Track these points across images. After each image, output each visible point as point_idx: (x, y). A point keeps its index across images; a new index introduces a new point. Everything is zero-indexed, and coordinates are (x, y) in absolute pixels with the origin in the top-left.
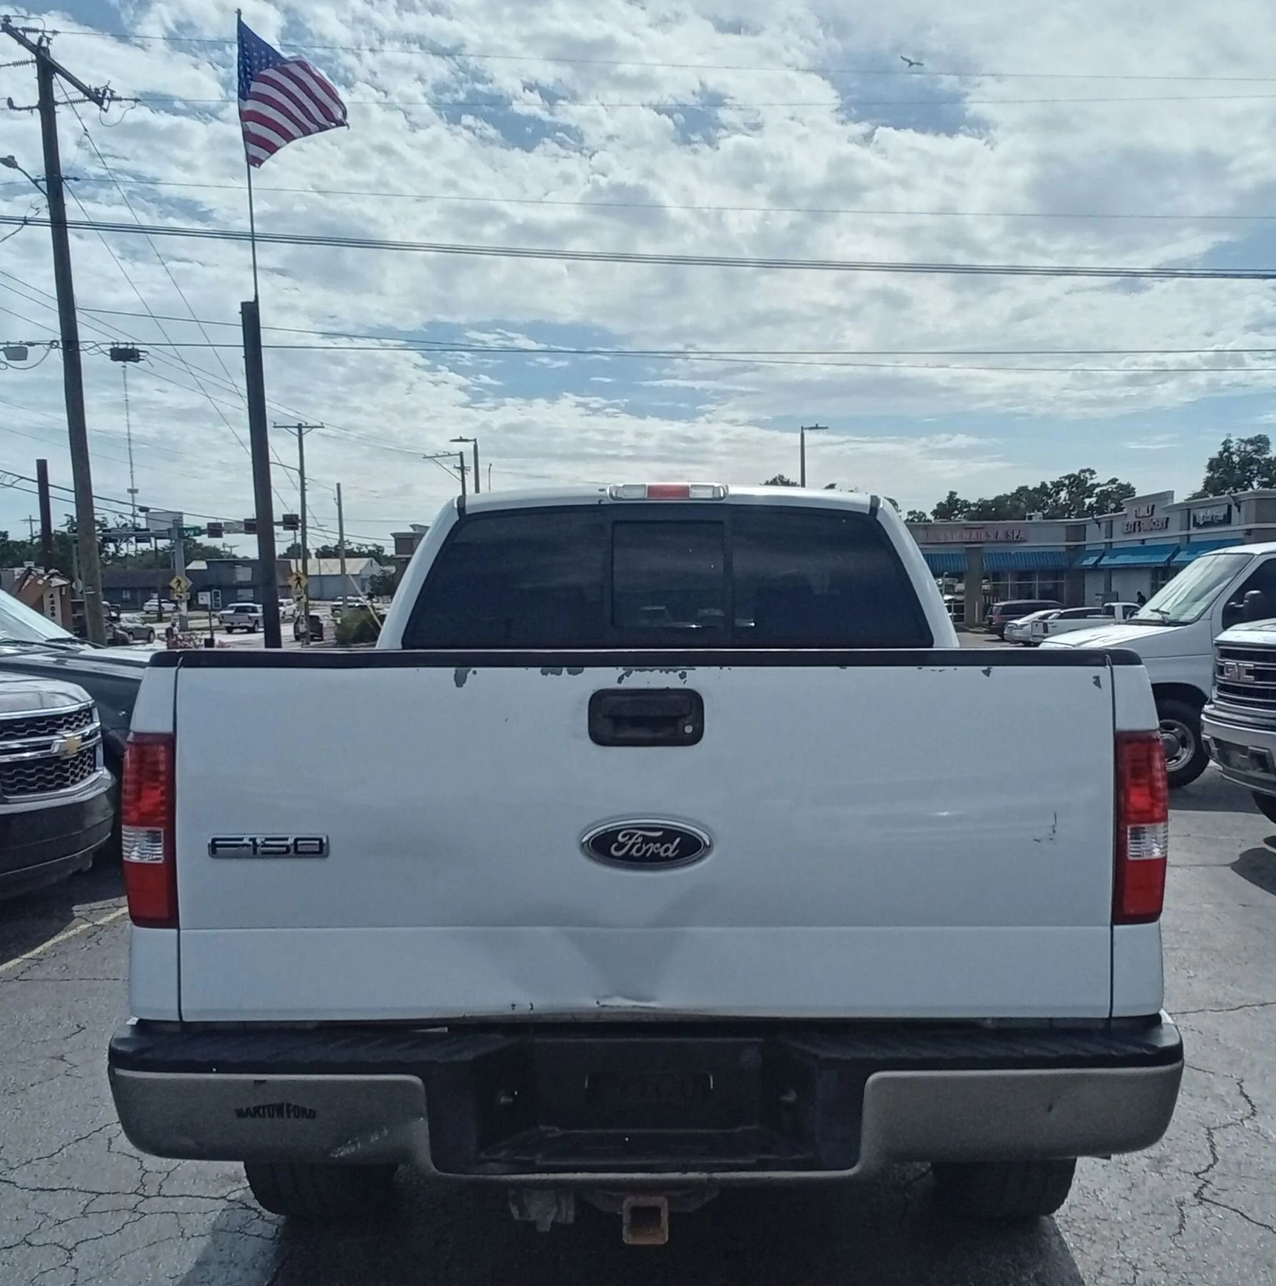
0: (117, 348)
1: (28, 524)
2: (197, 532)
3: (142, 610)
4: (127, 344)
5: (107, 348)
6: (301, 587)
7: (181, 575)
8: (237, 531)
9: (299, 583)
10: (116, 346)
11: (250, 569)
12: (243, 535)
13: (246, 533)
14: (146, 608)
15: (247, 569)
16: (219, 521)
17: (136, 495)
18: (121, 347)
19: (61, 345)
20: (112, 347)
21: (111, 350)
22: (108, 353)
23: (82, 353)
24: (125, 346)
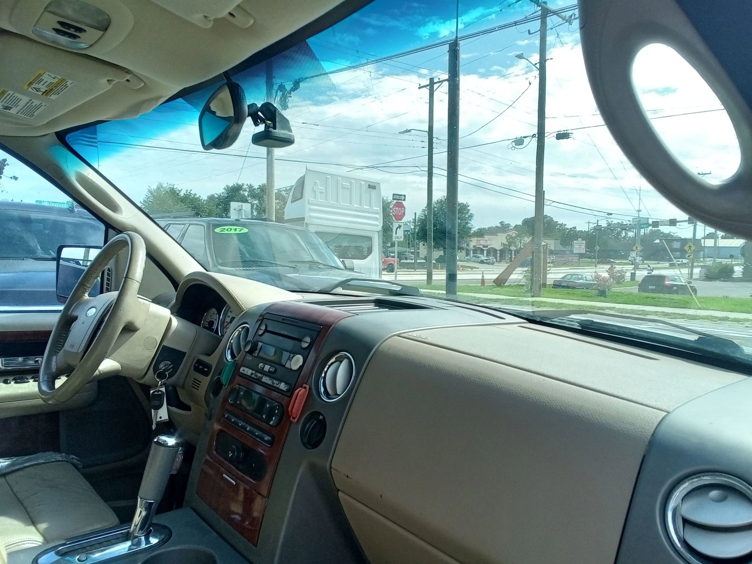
0: (560, 134)
1: (588, 224)
2: (647, 225)
3: (628, 259)
4: (564, 131)
5: (555, 135)
6: (691, 250)
7: (638, 245)
8: (666, 225)
9: (690, 248)
10: (559, 132)
11: (680, 243)
12: (668, 226)
13: (670, 226)
14: (629, 259)
15: (678, 242)
16: (658, 220)
17: (640, 213)
18: (561, 132)
19: (537, 136)
20: (557, 133)
21: (557, 134)
22: (556, 136)
23: (545, 138)
24: (563, 132)
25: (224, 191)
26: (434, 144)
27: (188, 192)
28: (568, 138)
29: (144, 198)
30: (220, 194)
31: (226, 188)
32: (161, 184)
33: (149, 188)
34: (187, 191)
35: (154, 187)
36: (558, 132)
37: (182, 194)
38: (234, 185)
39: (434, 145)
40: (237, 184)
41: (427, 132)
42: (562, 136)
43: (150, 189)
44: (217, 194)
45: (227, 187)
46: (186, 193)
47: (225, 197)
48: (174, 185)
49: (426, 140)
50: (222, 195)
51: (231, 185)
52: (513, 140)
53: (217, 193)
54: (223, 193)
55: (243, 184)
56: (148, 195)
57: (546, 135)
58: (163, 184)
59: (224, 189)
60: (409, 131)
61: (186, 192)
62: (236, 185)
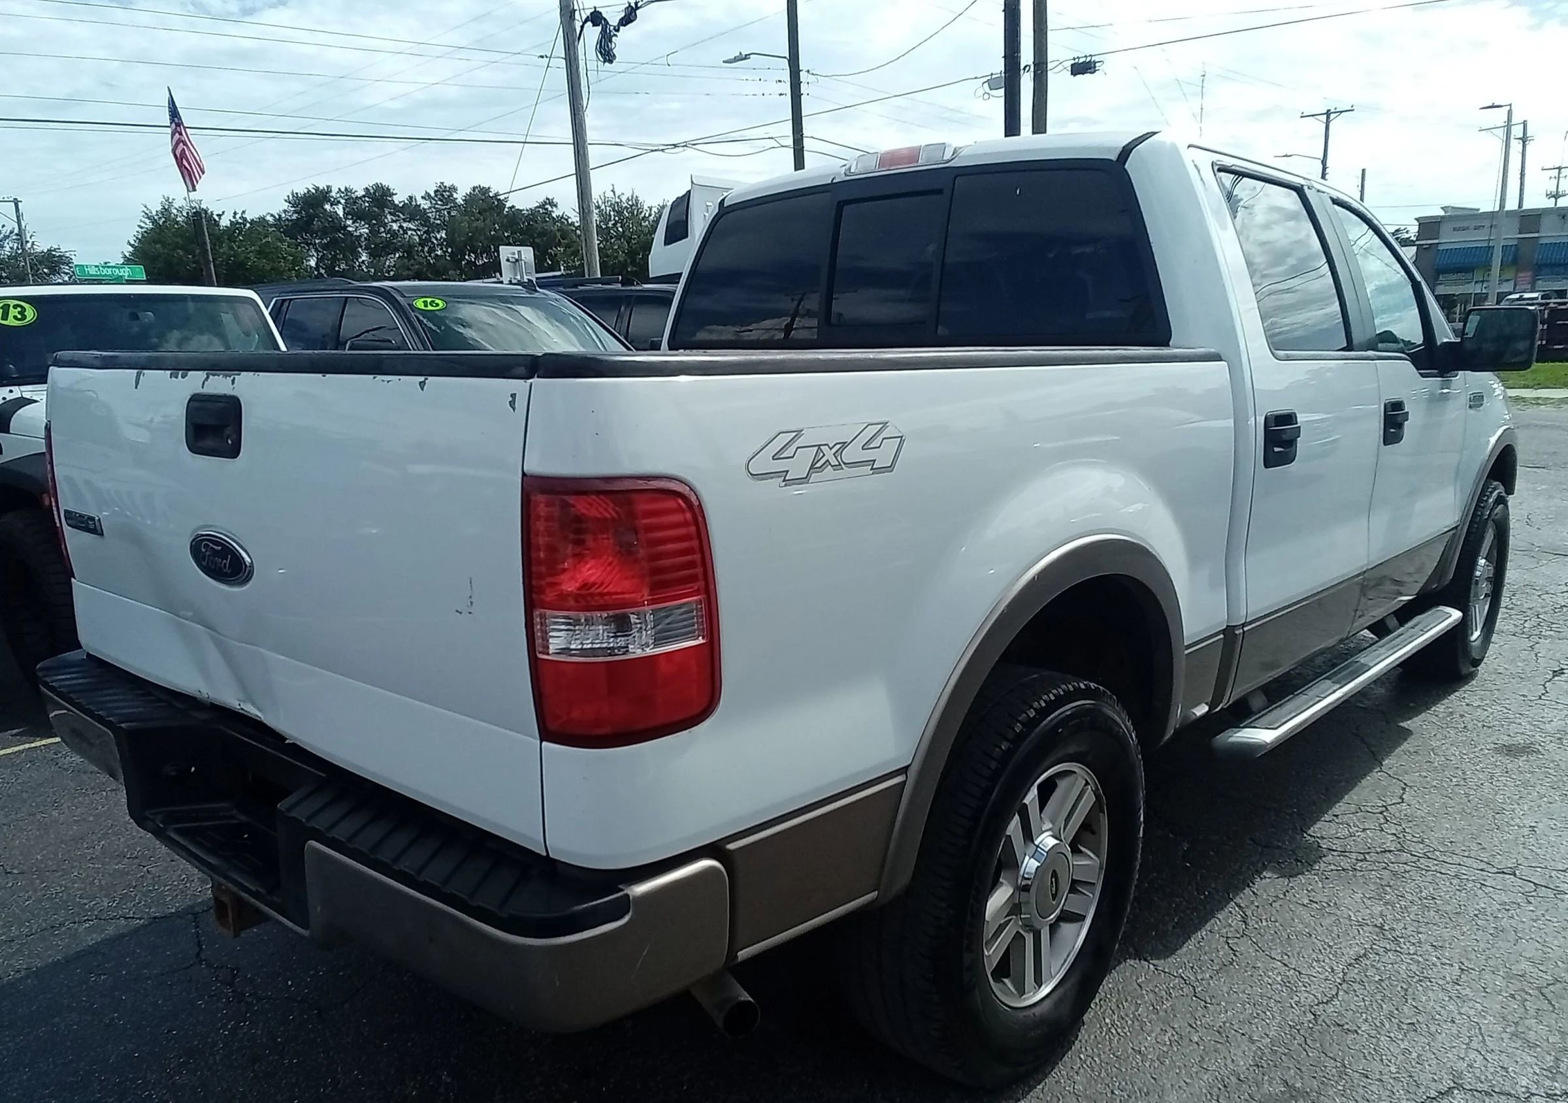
0: (1078, 63)
5: (1068, 65)
10: (1076, 61)
18: (1081, 60)
19: (1032, 69)
20: (1073, 62)
21: (1072, 65)
22: (1070, 69)
23: (1049, 73)
24: (1084, 59)
25: (286, 206)
26: (802, 85)
27: (238, 216)
28: (1095, 72)
29: (136, 234)
30: (280, 216)
31: (291, 197)
32: (170, 201)
33: (145, 209)
34: (235, 213)
35: (155, 207)
36: (1074, 59)
37: (225, 222)
38: (309, 191)
39: (804, 89)
40: (317, 189)
41: (785, 57)
42: (1082, 68)
43: (147, 212)
44: (272, 215)
45: (293, 196)
46: (233, 220)
47: (292, 220)
48: (201, 201)
49: (786, 75)
50: (283, 215)
51: (301, 190)
52: (985, 79)
53: (271, 212)
54: (285, 211)
55: (328, 187)
56: (143, 225)
57: (1050, 66)
58: (173, 199)
59: (286, 201)
60: (746, 57)
61: (234, 217)
62: (314, 191)
